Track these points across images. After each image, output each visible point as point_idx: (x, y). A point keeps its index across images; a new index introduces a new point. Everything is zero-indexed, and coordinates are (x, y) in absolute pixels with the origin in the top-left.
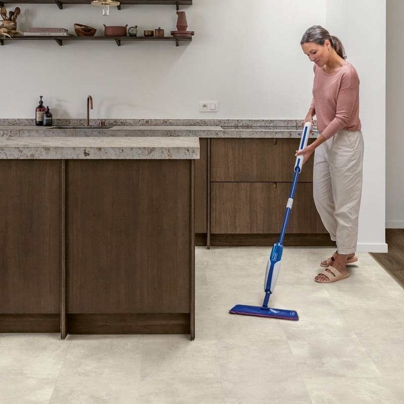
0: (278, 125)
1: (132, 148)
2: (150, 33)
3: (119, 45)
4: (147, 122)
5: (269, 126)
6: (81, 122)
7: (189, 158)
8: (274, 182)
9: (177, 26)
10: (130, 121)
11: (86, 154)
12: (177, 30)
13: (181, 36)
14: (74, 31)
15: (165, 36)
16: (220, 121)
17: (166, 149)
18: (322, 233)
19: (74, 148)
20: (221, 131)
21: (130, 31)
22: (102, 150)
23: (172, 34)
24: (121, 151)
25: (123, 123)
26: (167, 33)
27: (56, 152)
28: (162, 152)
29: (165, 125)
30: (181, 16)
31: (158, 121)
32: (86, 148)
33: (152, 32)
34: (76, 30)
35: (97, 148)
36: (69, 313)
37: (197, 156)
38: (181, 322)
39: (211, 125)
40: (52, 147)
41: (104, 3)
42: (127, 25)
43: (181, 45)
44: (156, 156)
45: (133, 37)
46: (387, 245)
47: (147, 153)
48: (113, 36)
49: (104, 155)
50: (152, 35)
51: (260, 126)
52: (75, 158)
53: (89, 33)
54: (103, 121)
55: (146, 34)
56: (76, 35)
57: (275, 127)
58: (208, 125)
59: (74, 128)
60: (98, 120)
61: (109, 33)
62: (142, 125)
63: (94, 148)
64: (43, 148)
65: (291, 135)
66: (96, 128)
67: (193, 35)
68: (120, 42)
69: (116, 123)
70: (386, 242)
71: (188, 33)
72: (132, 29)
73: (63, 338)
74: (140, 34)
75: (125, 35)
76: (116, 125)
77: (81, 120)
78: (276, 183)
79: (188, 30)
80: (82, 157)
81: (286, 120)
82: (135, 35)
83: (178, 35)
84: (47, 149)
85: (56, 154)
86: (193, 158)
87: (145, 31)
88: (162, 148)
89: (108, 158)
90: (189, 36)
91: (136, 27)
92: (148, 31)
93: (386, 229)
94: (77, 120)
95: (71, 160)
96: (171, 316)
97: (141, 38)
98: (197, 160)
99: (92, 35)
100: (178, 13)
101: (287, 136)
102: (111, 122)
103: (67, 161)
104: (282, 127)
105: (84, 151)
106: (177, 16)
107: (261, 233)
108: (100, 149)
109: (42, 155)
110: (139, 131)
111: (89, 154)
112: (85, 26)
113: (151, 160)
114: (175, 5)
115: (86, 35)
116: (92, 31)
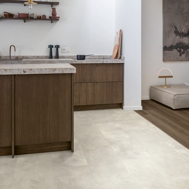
0: (96, 58)
1: (46, 69)
2: (40, 17)
3: (25, 22)
4: (38, 57)
5: (92, 58)
6: (7, 57)
7: (71, 73)
8: (96, 82)
9: (52, 14)
10: (30, 57)
11: (24, 72)
12: (52, 16)
13: (54, 18)
14: (4, 15)
15: (47, 18)
16: (71, 56)
17: (61, 69)
18: (116, 103)
19: (19, 69)
20: (74, 61)
21: (31, 16)
22: (32, 70)
23: (49, 18)
24: (41, 70)
25: (27, 58)
26: (47, 17)
27: (10, 71)
28: (60, 70)
29: (46, 58)
30: (54, 10)
31: (43, 57)
32: (24, 69)
33: (41, 16)
34: (5, 15)
35: (30, 69)
36: (16, 145)
37: (75, 72)
38: (67, 145)
39: (67, 58)
40: (8, 69)
41: (30, 3)
42: (29, 13)
43: (53, 23)
44: (57, 72)
45: (32, 18)
46: (142, 107)
47: (52, 71)
48: (22, 18)
49: (33, 72)
50: (41, 18)
51: (88, 58)
52: (19, 74)
53: (11, 16)
54: (17, 57)
55: (38, 17)
56: (5, 17)
57: (94, 59)
58: (65, 58)
59: (4, 60)
60: (15, 56)
61: (21, 16)
62: (36, 58)
63: (28, 69)
64: (4, 69)
65: (103, 62)
66: (14, 60)
67: (59, 18)
68: (25, 21)
69: (23, 57)
70: (142, 106)
71: (57, 17)
72: (31, 15)
73: (13, 157)
74: (35, 17)
75: (28, 18)
76: (23, 58)
77: (6, 56)
78: (97, 83)
79: (57, 16)
80: (23, 73)
81: (99, 56)
82: (33, 18)
83: (52, 18)
84: (6, 70)
85: (10, 72)
86: (73, 73)
87: (37, 16)
88: (60, 68)
89: (35, 74)
90: (58, 18)
91: (33, 14)
92: (39, 16)
93: (142, 100)
94: (4, 56)
95: (17, 75)
96: (62, 143)
97: (35, 19)
98: (75, 73)
99: (12, 17)
100: (52, 8)
101: (101, 62)
102: (21, 57)
103: (15, 75)
104: (97, 58)
105: (23, 71)
106: (52, 10)
107: (91, 104)
108: (31, 69)
109: (3, 73)
110: (37, 61)
111: (26, 72)
112: (8, 13)
113: (55, 74)
114: (51, 5)
115: (10, 17)
116: (12, 16)
